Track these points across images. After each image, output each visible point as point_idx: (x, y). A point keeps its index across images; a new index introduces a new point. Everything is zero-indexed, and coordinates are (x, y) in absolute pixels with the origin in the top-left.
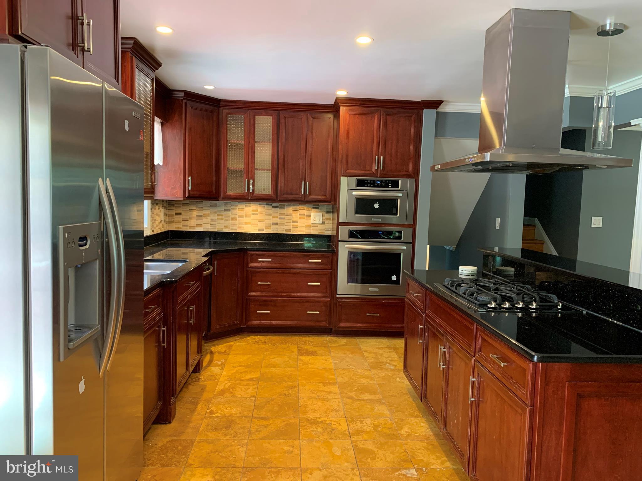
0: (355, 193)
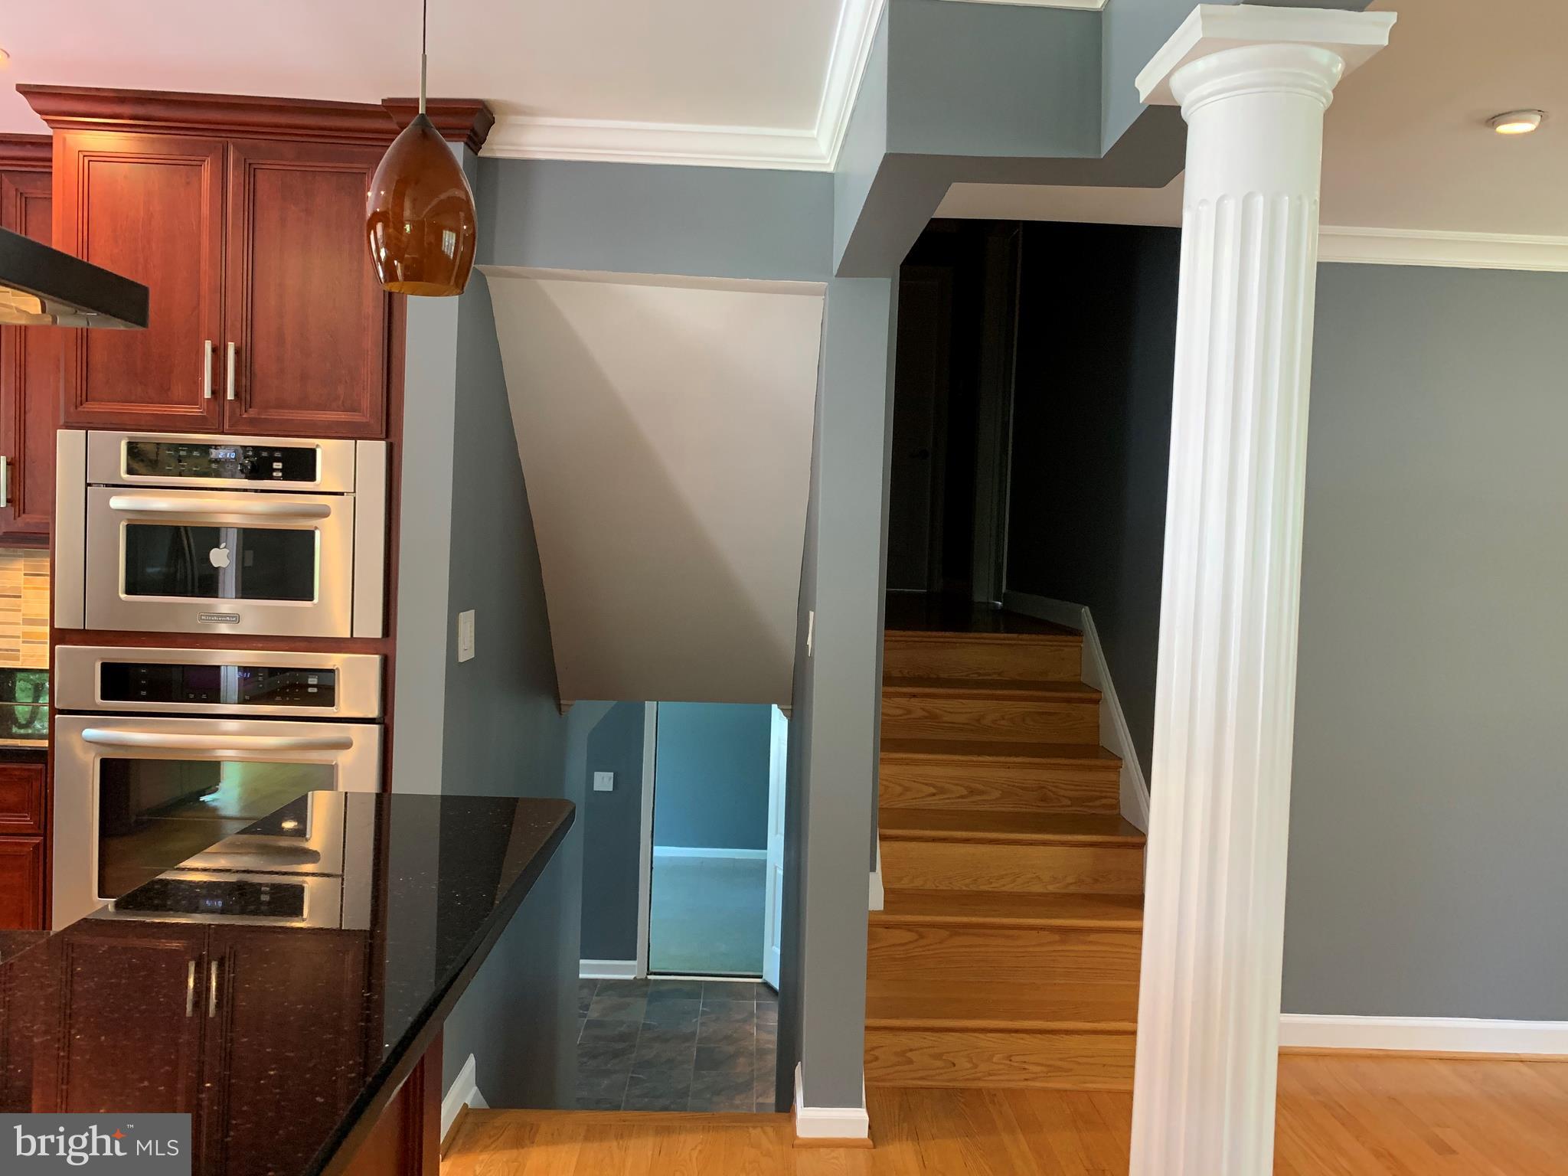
0: (118, 502)
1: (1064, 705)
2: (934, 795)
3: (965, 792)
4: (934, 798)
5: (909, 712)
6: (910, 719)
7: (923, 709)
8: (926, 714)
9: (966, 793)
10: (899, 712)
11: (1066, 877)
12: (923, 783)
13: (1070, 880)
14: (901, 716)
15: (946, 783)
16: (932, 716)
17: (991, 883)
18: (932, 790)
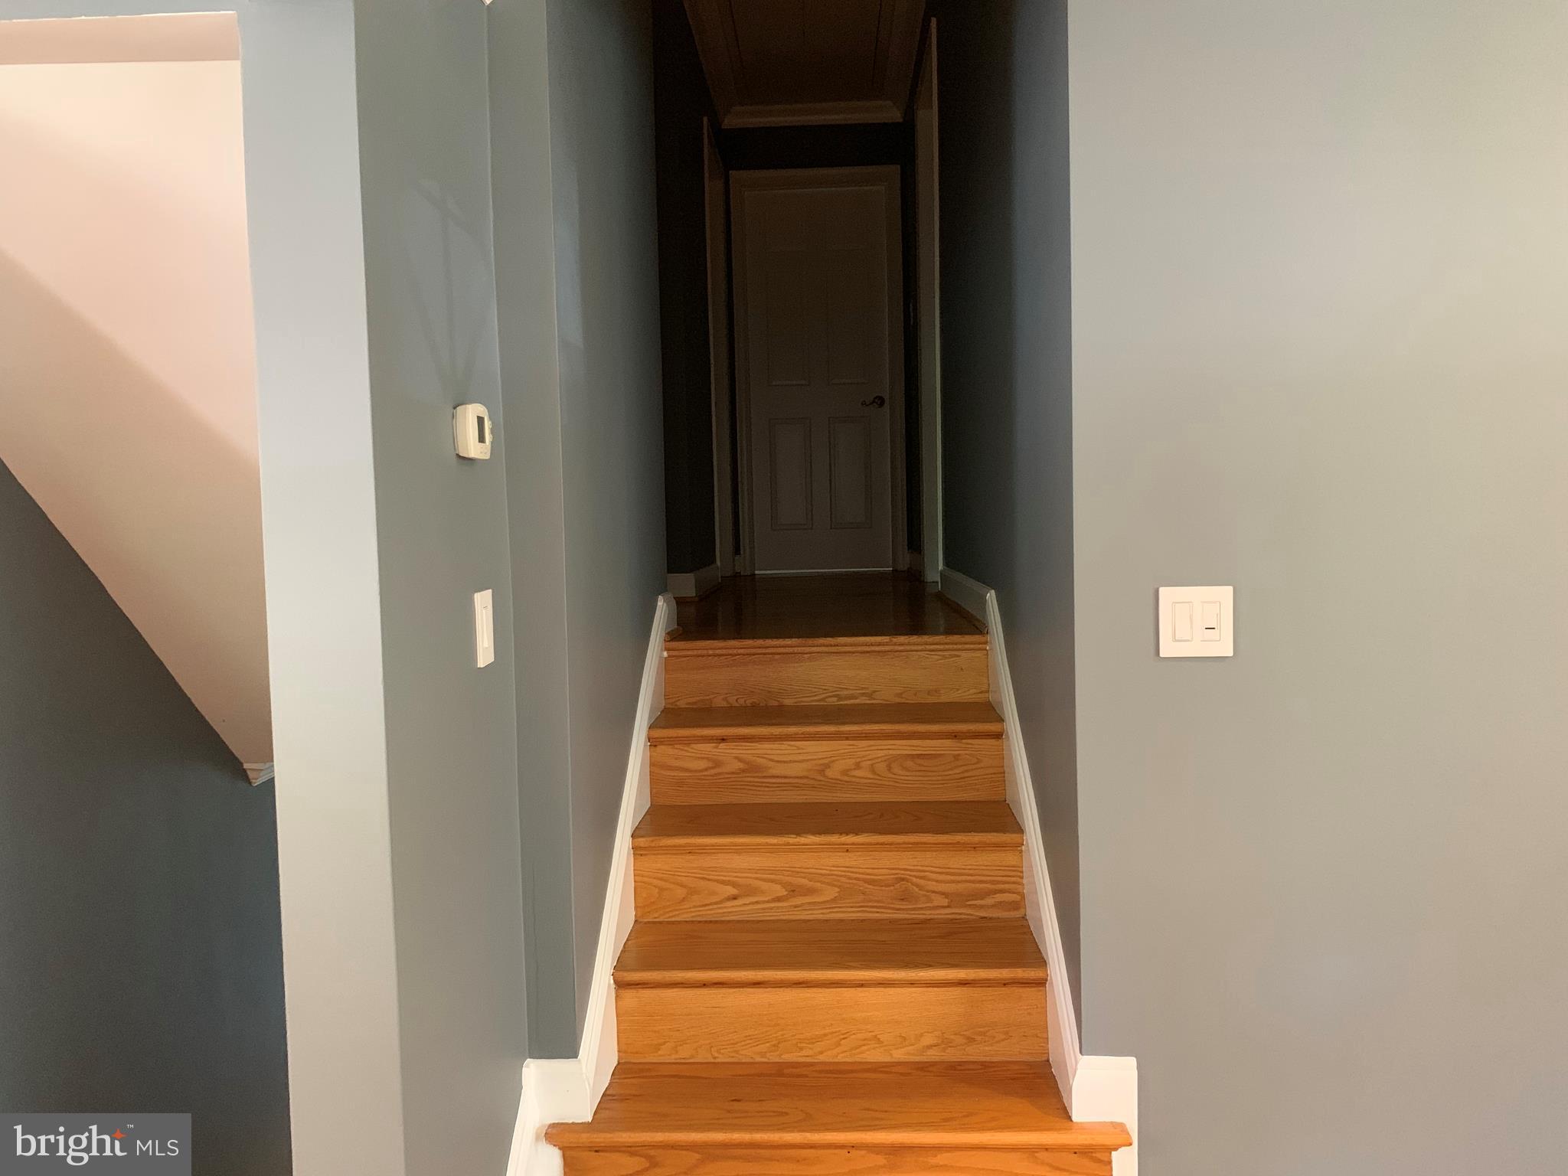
1: (948, 742)
2: (735, 898)
3: (782, 892)
4: (736, 903)
5: (717, 764)
6: (720, 774)
7: (740, 760)
8: (741, 766)
9: (785, 893)
10: (703, 764)
11: (922, 1035)
12: (717, 881)
13: (928, 1040)
14: (706, 770)
15: (757, 879)
16: (751, 768)
17: (801, 1049)
18: (731, 891)
